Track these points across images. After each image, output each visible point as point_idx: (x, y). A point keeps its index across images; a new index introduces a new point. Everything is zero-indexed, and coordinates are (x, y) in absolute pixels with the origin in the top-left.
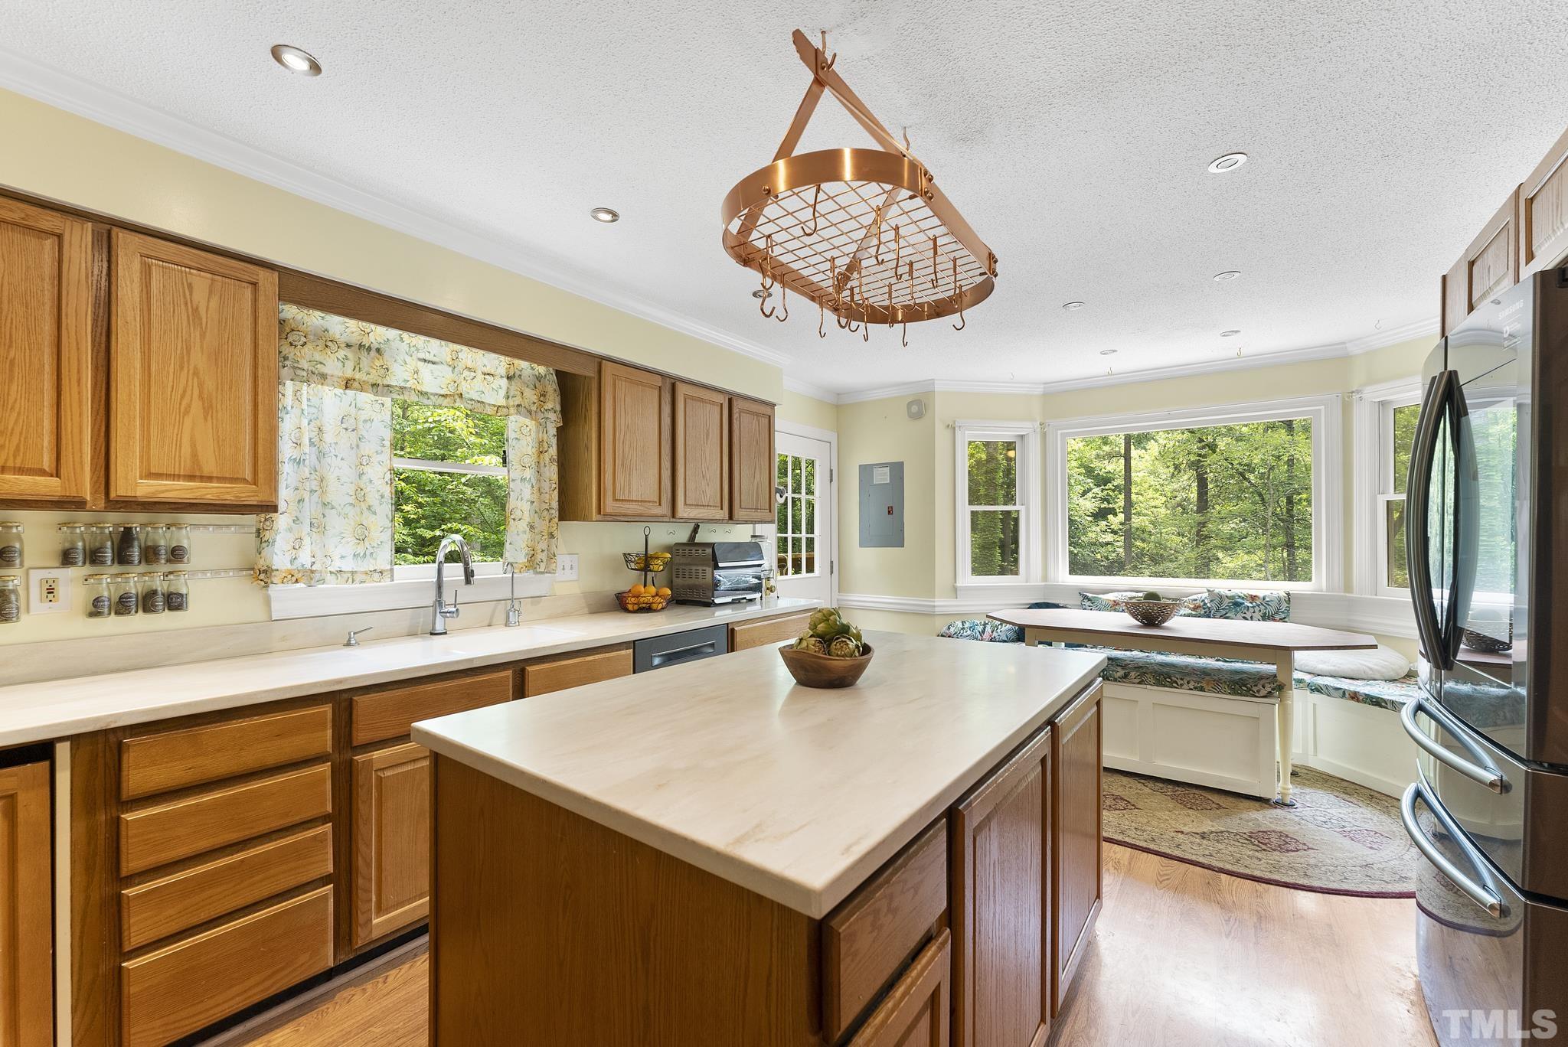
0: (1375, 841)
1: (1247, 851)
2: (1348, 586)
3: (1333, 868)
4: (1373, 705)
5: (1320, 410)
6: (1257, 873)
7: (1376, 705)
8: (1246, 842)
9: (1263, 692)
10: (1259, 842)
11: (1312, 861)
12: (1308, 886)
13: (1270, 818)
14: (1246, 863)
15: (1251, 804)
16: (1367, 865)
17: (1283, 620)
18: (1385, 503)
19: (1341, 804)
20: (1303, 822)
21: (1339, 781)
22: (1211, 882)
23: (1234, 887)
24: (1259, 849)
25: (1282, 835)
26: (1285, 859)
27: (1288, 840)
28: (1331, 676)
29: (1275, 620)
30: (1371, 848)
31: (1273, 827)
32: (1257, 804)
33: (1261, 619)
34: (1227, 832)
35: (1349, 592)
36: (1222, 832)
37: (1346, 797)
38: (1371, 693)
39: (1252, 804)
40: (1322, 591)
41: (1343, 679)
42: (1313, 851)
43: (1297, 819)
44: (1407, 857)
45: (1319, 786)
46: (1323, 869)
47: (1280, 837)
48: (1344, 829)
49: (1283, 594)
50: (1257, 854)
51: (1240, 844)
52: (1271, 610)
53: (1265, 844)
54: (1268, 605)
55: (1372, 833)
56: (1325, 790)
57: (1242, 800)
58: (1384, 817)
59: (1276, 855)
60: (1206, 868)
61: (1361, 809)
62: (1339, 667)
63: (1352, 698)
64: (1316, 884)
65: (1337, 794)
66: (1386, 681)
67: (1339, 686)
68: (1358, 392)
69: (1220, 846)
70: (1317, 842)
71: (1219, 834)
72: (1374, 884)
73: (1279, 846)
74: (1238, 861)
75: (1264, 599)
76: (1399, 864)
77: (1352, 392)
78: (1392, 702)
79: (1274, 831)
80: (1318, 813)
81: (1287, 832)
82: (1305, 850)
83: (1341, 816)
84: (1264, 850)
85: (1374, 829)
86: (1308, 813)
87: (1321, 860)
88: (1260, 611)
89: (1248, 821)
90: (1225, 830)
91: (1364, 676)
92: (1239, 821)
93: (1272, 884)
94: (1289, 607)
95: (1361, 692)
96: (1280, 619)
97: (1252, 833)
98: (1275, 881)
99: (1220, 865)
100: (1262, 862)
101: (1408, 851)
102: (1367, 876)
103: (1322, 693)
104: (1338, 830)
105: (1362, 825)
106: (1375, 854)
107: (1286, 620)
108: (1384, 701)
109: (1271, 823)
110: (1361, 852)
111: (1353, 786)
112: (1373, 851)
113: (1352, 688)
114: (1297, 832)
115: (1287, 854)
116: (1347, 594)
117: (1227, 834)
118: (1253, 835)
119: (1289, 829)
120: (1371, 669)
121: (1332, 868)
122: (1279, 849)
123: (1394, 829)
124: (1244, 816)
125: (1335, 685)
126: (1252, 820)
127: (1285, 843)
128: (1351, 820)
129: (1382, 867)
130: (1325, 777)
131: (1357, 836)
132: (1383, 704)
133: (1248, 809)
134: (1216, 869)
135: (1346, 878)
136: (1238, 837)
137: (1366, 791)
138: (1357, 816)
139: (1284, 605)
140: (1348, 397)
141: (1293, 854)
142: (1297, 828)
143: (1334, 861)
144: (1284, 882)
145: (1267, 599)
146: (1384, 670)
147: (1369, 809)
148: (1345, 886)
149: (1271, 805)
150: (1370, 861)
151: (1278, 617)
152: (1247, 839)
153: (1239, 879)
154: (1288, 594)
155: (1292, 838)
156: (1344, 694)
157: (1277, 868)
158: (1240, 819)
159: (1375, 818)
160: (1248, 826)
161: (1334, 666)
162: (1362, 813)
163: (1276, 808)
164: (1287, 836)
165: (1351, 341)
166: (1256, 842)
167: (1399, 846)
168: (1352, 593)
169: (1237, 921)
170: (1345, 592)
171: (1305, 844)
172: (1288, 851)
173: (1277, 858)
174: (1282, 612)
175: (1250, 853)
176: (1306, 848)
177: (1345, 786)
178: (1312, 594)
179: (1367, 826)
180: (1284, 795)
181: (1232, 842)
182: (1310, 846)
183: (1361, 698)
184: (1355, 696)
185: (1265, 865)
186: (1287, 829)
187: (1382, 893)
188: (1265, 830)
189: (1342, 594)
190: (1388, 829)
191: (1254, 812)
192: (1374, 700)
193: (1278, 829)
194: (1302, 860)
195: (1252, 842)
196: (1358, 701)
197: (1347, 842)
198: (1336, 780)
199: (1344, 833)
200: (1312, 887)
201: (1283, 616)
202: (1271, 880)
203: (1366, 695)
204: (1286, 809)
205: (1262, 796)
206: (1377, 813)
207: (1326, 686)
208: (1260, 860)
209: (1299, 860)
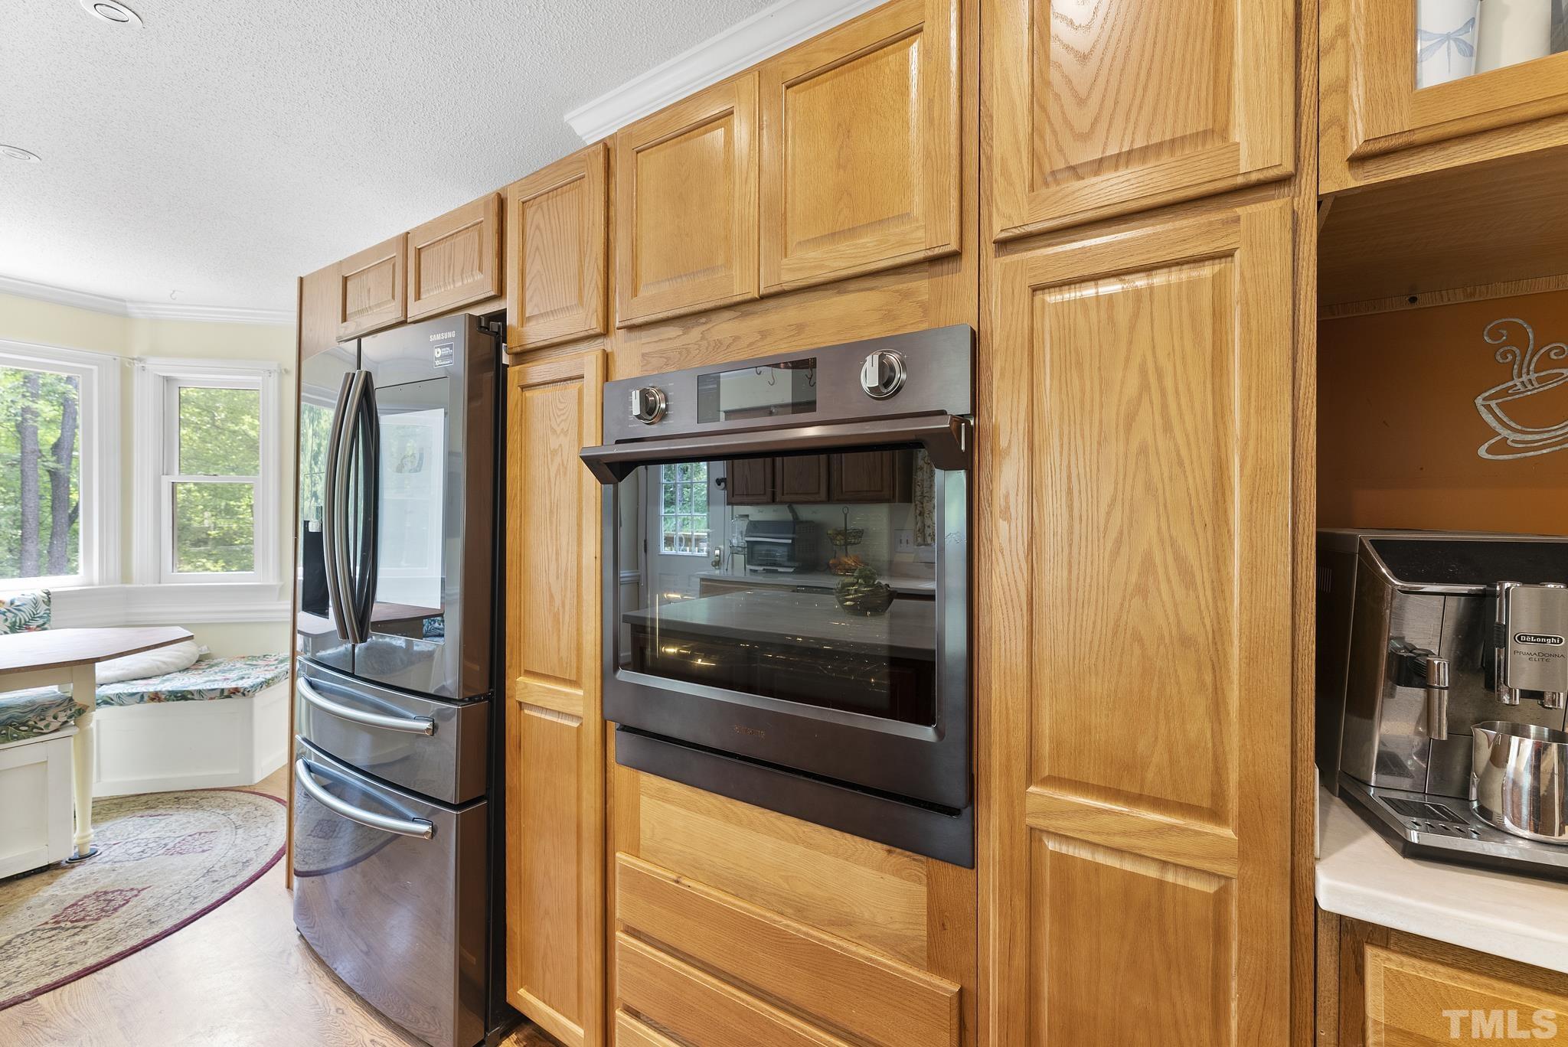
0: (203, 842)
1: (62, 943)
2: (126, 576)
3: (178, 895)
4: (177, 700)
5: (91, 370)
6: (91, 962)
7: (181, 700)
8: (54, 932)
9: (55, 725)
10: (72, 922)
11: (151, 903)
12: (161, 933)
13: (72, 884)
14: (69, 960)
15: (35, 881)
16: (208, 871)
17: (42, 627)
18: (171, 484)
19: (151, 822)
20: (117, 865)
21: (134, 798)
22: (26, 1019)
23: (66, 1001)
24: (78, 930)
25: (97, 895)
26: (117, 921)
27: (110, 897)
28: (119, 682)
29: (29, 629)
30: (203, 851)
31: (83, 892)
32: (45, 876)
33: (8, 630)
34: (18, 936)
35: (126, 583)
36: (9, 942)
37: (152, 812)
38: (174, 689)
39: (37, 879)
40: (92, 585)
41: (134, 682)
42: (145, 891)
43: (107, 866)
44: (238, 841)
45: (115, 815)
46: (167, 903)
47: (97, 899)
48: (168, 847)
49: (40, 594)
50: (77, 938)
51: (46, 941)
52: (23, 617)
53: (83, 919)
54: (19, 610)
55: (197, 836)
56: (125, 816)
57: (19, 882)
58: (199, 814)
59: (104, 924)
60: (11, 1006)
61: (173, 818)
62: (128, 670)
63: (152, 699)
64: (168, 925)
65: (141, 813)
66: (180, 671)
67: (134, 691)
68: (140, 360)
69: (16, 963)
70: (146, 878)
71: (7, 947)
72: (224, 885)
73: (102, 910)
74: (55, 965)
75: (12, 603)
76: (236, 851)
77: (133, 359)
78: (199, 692)
79: (85, 897)
80: (129, 845)
81: (103, 887)
82: (136, 896)
83: (157, 835)
84: (85, 927)
85: (196, 831)
86: (117, 852)
87: (159, 895)
88: (6, 620)
89: (43, 905)
90: (13, 936)
91: (159, 672)
92: (29, 912)
93: (116, 962)
94: (49, 610)
95: (164, 689)
96: (38, 626)
97: (56, 916)
98: (117, 955)
99: (32, 986)
100: (89, 944)
101: (236, 834)
102: (214, 882)
103: (112, 704)
104: (162, 852)
105: (183, 832)
106: (210, 855)
107: (46, 626)
108: (191, 693)
109: (76, 889)
110: (197, 861)
111: (154, 797)
112: (206, 854)
113: (152, 689)
114: (116, 881)
115: (117, 914)
116: (128, 586)
117: (19, 940)
118: (60, 918)
119: (104, 883)
120: (164, 663)
121: (176, 897)
122: (104, 914)
123: (215, 820)
124: (34, 900)
125: (130, 691)
126: (48, 901)
127: (108, 902)
128: (168, 835)
129: (222, 864)
130: (115, 801)
131: (184, 847)
132: (189, 696)
133: (34, 889)
134: (27, 997)
135: (195, 898)
136: (39, 934)
137: (168, 795)
138: (174, 826)
139: (42, 609)
140: (129, 363)
141: (124, 908)
142: (113, 875)
143: (174, 887)
144: (131, 949)
145: (17, 603)
146: (177, 661)
147: (182, 812)
148: (199, 907)
149: (64, 868)
150: (208, 865)
151: (34, 625)
152: (55, 929)
153: (68, 986)
154: (48, 594)
155: (113, 892)
156: (141, 698)
157: (113, 938)
158: (29, 908)
159: (192, 820)
160: (45, 911)
161: (123, 669)
162: (177, 821)
163: (73, 867)
164: (106, 893)
165: (132, 301)
166: (69, 925)
167: (226, 834)
168: (130, 583)
169: (95, 1041)
170: (122, 583)
171: (132, 889)
172: (115, 910)
173: (107, 926)
174: (41, 617)
175: (68, 943)
176: (135, 892)
177: (144, 801)
178: (80, 590)
179: (189, 832)
180: (81, 845)
181: (33, 946)
182: (140, 887)
183: (163, 697)
184: (156, 697)
185: (95, 945)
186: (101, 884)
187: (236, 889)
188: (72, 902)
189: (120, 585)
190: (208, 824)
191: (46, 888)
192: (179, 695)
193: (90, 890)
194: (139, 909)
195: (63, 928)
196: (160, 700)
197: (177, 860)
198: (131, 799)
199: (169, 852)
200: (166, 931)
201: (41, 622)
202: (113, 957)
203: (169, 692)
204: (88, 861)
205: (50, 863)
206: (190, 813)
207: (119, 696)
208: (86, 943)
209: (135, 912)
